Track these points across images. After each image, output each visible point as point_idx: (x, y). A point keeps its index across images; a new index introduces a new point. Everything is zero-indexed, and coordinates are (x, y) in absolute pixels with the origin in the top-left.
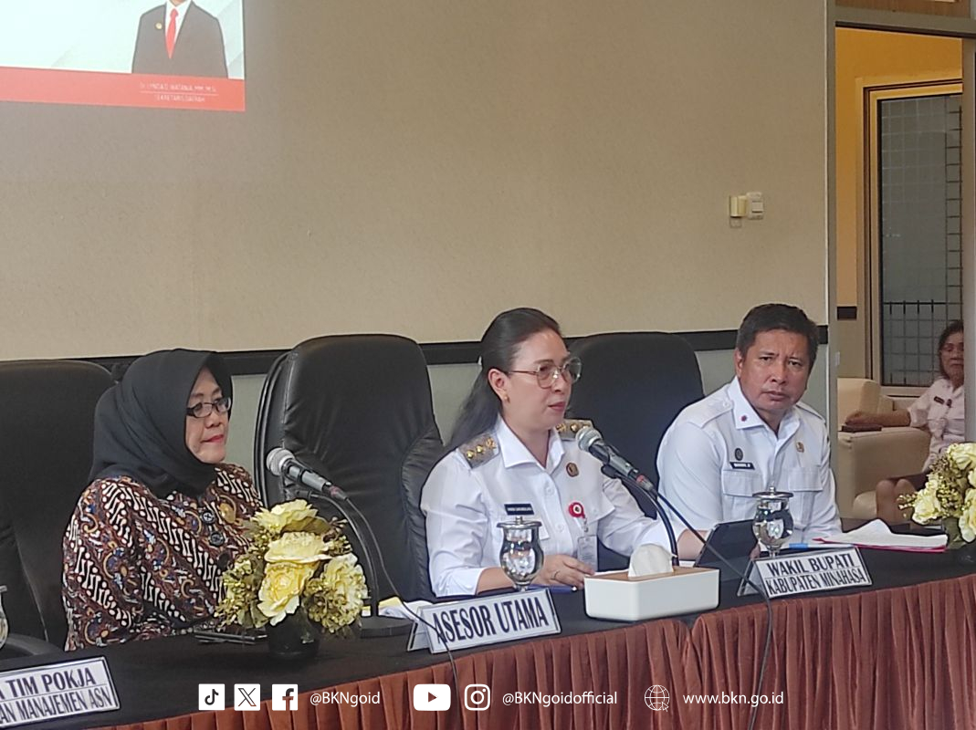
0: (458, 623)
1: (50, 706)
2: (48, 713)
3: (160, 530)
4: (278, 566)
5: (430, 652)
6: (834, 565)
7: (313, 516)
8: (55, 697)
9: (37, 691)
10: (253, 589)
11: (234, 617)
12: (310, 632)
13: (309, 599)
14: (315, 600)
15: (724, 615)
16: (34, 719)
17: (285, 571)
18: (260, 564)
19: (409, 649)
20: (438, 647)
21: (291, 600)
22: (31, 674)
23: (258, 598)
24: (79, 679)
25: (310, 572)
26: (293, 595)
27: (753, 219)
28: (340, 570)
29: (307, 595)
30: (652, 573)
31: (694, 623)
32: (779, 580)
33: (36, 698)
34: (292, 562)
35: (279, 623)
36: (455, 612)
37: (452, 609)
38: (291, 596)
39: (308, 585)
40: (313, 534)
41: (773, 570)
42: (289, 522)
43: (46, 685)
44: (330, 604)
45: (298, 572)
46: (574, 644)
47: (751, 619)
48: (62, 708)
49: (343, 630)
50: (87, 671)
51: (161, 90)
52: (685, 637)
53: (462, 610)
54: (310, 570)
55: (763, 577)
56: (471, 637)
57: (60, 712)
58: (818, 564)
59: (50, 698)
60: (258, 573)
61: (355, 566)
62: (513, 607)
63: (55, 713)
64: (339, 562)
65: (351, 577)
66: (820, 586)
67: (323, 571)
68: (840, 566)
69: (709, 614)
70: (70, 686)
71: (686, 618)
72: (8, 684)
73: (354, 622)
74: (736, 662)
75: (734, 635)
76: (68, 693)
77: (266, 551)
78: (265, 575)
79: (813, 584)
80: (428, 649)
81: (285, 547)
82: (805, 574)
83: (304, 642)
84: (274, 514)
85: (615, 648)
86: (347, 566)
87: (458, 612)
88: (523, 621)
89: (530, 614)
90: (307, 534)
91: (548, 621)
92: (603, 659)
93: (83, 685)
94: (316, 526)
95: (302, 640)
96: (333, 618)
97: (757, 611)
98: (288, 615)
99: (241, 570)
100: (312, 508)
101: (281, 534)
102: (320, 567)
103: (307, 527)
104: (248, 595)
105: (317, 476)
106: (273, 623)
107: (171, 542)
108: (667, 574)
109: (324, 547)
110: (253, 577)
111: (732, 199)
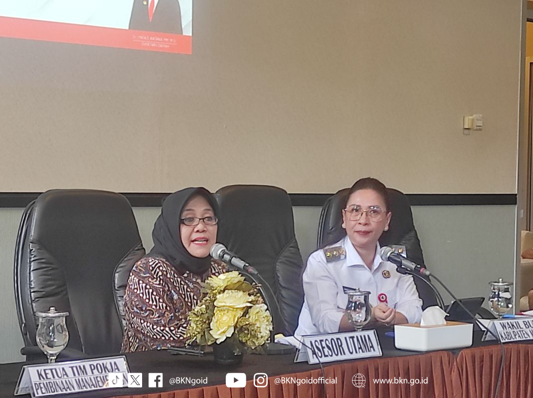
0: (324, 347)
1: (94, 383)
2: (93, 387)
3: (181, 292)
4: (222, 309)
5: (308, 363)
7: (243, 281)
8: (97, 377)
9: (87, 374)
10: (207, 322)
11: (195, 338)
12: (239, 349)
13: (239, 329)
14: (243, 329)
15: (476, 351)
16: (85, 389)
17: (226, 312)
18: (211, 308)
19: (295, 361)
20: (313, 360)
21: (229, 329)
22: (84, 363)
23: (210, 327)
24: (110, 367)
25: (240, 313)
26: (231, 326)
27: (477, 130)
28: (257, 313)
29: (238, 326)
30: (434, 324)
31: (458, 354)
32: (507, 332)
33: (86, 378)
34: (230, 307)
35: (222, 342)
36: (322, 341)
37: (321, 339)
38: (229, 327)
39: (240, 320)
40: (242, 291)
41: (504, 326)
42: (229, 284)
43: (92, 370)
44: (252, 332)
45: (234, 313)
46: (391, 362)
47: (491, 354)
48: (101, 384)
49: (258, 348)
50: (115, 363)
51: (145, 40)
52: (453, 362)
53: (326, 340)
54: (240, 312)
55: (498, 330)
56: (332, 356)
57: (100, 387)
58: (528, 324)
59: (94, 378)
60: (210, 313)
61: (266, 311)
62: (355, 340)
63: (97, 387)
64: (257, 308)
65: (264, 318)
66: (529, 337)
67: (248, 313)
69: (467, 349)
70: (105, 372)
71: (454, 351)
72: (70, 369)
73: (264, 344)
74: (481, 380)
75: (481, 362)
76: (104, 375)
77: (215, 300)
78: (214, 314)
79: (526, 336)
80: (307, 362)
81: (226, 298)
82: (522, 330)
83: (235, 354)
84: (220, 279)
85: (414, 366)
86: (262, 311)
87: (324, 340)
88: (361, 348)
89: (365, 344)
90: (238, 291)
91: (375, 349)
92: (407, 373)
93: (113, 371)
94: (244, 287)
95: (234, 353)
96: (254, 340)
97: (494, 349)
98: (227, 338)
99: (199, 311)
100: (242, 276)
101: (224, 291)
102: (246, 311)
103: (238, 288)
104: (204, 325)
105: (240, 260)
106: (218, 342)
107: (186, 300)
108: (443, 325)
109: (249, 299)
110: (207, 315)
111: (465, 118)
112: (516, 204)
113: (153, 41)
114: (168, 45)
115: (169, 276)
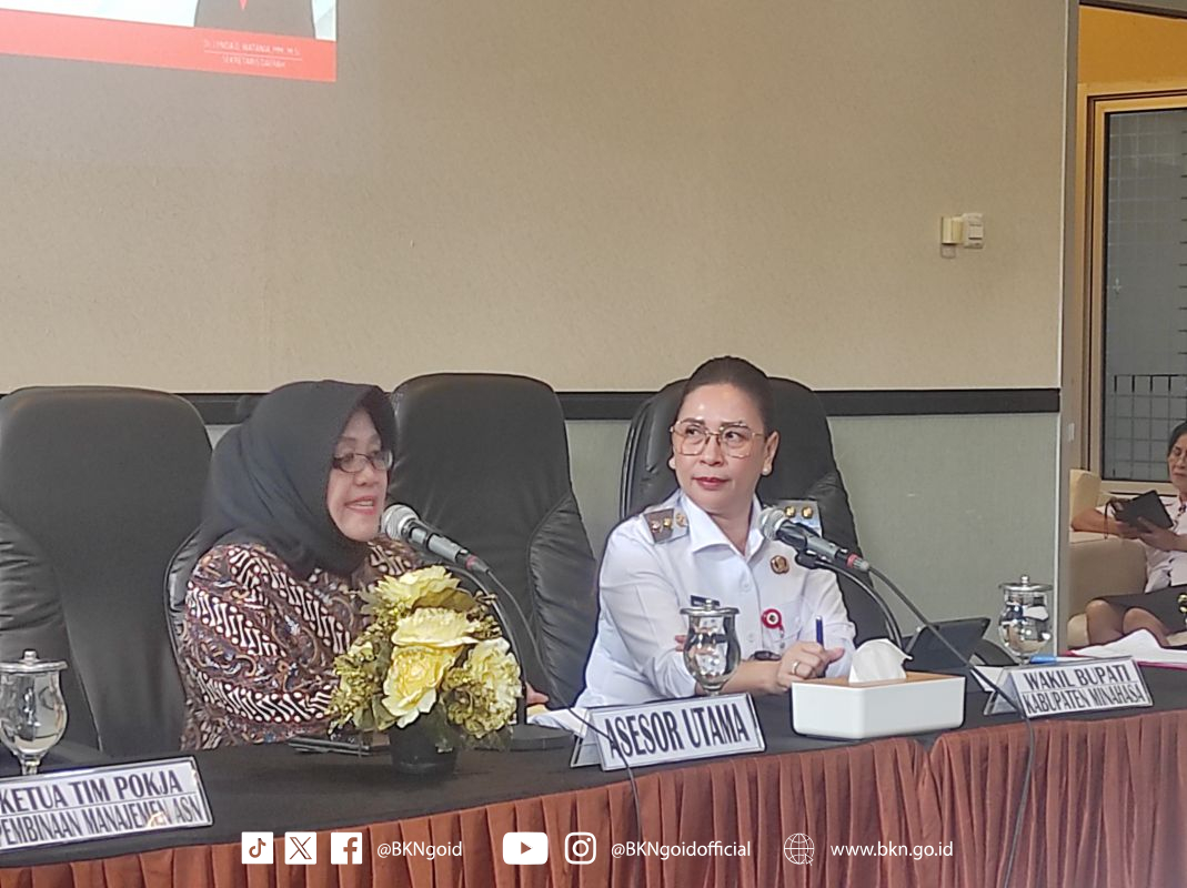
0: (637, 733)
1: (125, 818)
2: (122, 827)
3: (306, 617)
4: (410, 651)
5: (601, 770)
6: (1106, 678)
7: (455, 587)
8: (131, 806)
9: (108, 798)
10: (376, 680)
11: (350, 715)
12: (448, 738)
13: (449, 694)
14: (457, 695)
15: (971, 736)
16: (104, 833)
17: (417, 657)
18: (384, 647)
19: (572, 765)
20: (612, 762)
21: (425, 696)
22: (101, 775)
23: (382, 692)
24: (161, 784)
25: (450, 659)
26: (430, 689)
27: (970, 247)
28: (488, 658)
29: (446, 689)
30: (879, 678)
31: (933, 744)
32: (1039, 695)
33: (107, 807)
34: (427, 645)
35: (409, 725)
36: (632, 718)
37: (630, 715)
38: (426, 690)
39: (449, 675)
40: (453, 611)
41: (1032, 682)
42: (424, 594)
43: (120, 790)
44: (477, 702)
45: (436, 659)
46: (784, 763)
47: (1004, 744)
48: (140, 820)
49: (489, 737)
50: (172, 774)
51: (230, 51)
52: (922, 764)
53: (641, 716)
54: (451, 656)
55: (1019, 691)
56: (653, 751)
57: (138, 826)
58: (1086, 676)
59: (125, 806)
60: (383, 659)
61: (507, 653)
62: (705, 715)
63: (131, 827)
64: (487, 647)
65: (503, 668)
66: (1089, 705)
67: (467, 658)
68: (1113, 681)
69: (952, 734)
70: (150, 793)
71: (922, 738)
72: (72, 788)
73: (503, 727)
74: (984, 800)
75: (982, 762)
76: (147, 801)
77: (393, 631)
78: (392, 662)
79: (1081, 702)
80: (599, 765)
81: (418, 626)
82: (1071, 689)
83: (440, 751)
84: (403, 584)
85: (835, 772)
86: (498, 654)
87: (637, 718)
88: (717, 734)
89: (726, 725)
90: (445, 611)
91: (749, 735)
92: (820, 787)
93: (166, 792)
94: (457, 602)
95: (437, 748)
96: (480, 720)
97: (1011, 732)
98: (421, 714)
99: (359, 655)
100: (452, 577)
101: (413, 611)
102: (463, 654)
103: (445, 602)
104: (368, 688)
105: (448, 541)
106: (401, 724)
107: (320, 633)
108: (899, 681)
109: (468, 628)
110: (375, 664)
111: (945, 220)
112: (1058, 411)
113: (249, 52)
114: (282, 61)
115: (275, 585)
